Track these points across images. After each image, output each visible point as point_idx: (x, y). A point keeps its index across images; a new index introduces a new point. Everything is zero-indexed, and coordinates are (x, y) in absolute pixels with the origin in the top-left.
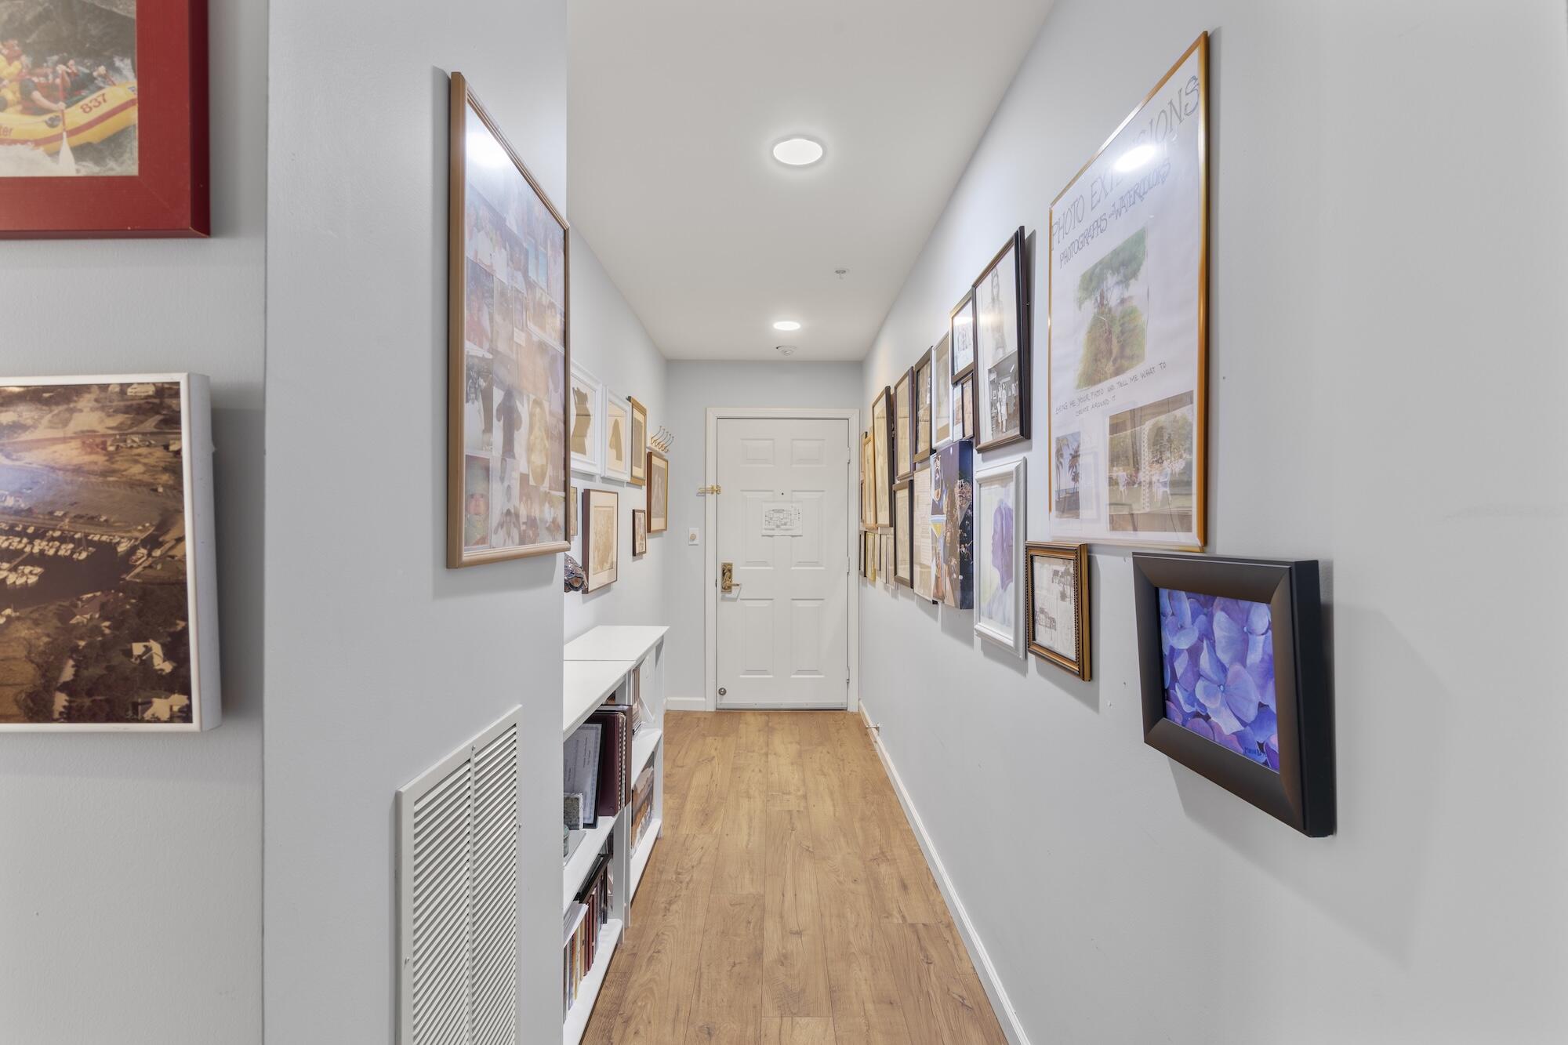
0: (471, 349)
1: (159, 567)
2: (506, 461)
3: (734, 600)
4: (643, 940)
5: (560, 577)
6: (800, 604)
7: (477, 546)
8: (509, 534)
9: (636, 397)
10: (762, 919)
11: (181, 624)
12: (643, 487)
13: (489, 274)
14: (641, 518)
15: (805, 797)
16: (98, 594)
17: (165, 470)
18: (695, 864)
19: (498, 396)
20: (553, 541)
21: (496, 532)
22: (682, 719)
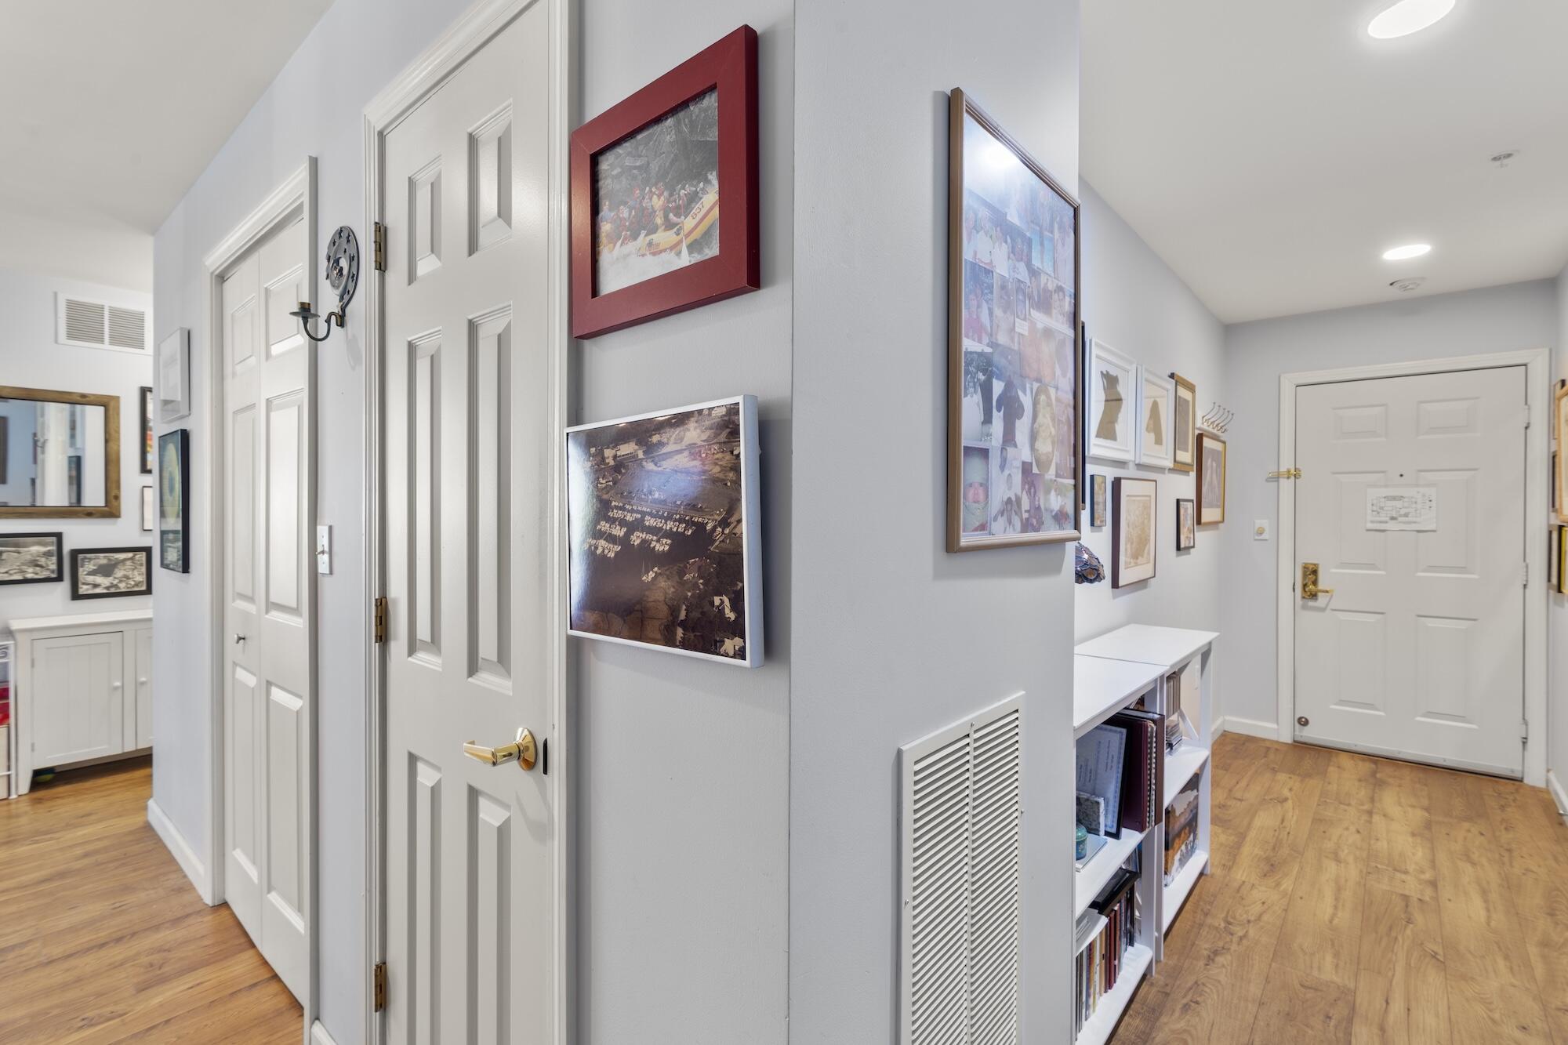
0: (969, 344)
1: (728, 542)
2: (1006, 450)
3: (1323, 610)
4: (1178, 982)
5: (1069, 566)
6: (1431, 623)
7: (976, 533)
8: (1010, 522)
9: (1180, 373)
10: (1350, 1021)
11: (740, 584)
12: (1191, 473)
13: (989, 270)
14: (1188, 510)
15: (1433, 884)
16: (697, 559)
17: (731, 469)
18: (1252, 918)
19: (998, 387)
20: (1060, 529)
21: (995, 519)
22: (1244, 744)
